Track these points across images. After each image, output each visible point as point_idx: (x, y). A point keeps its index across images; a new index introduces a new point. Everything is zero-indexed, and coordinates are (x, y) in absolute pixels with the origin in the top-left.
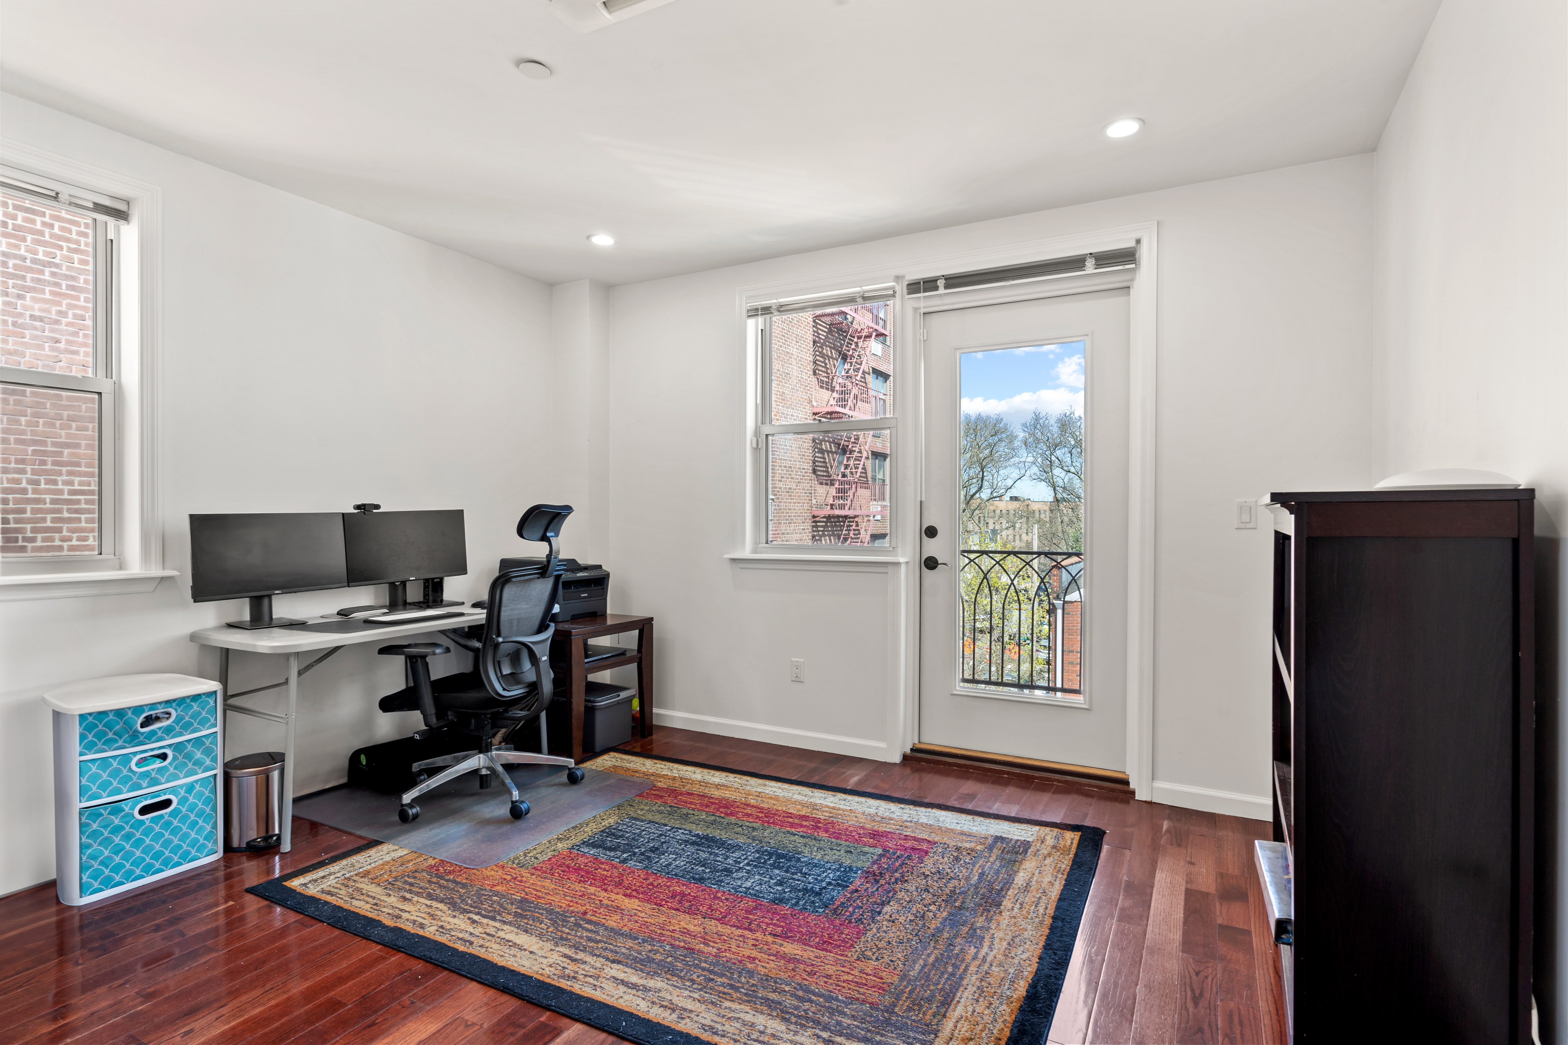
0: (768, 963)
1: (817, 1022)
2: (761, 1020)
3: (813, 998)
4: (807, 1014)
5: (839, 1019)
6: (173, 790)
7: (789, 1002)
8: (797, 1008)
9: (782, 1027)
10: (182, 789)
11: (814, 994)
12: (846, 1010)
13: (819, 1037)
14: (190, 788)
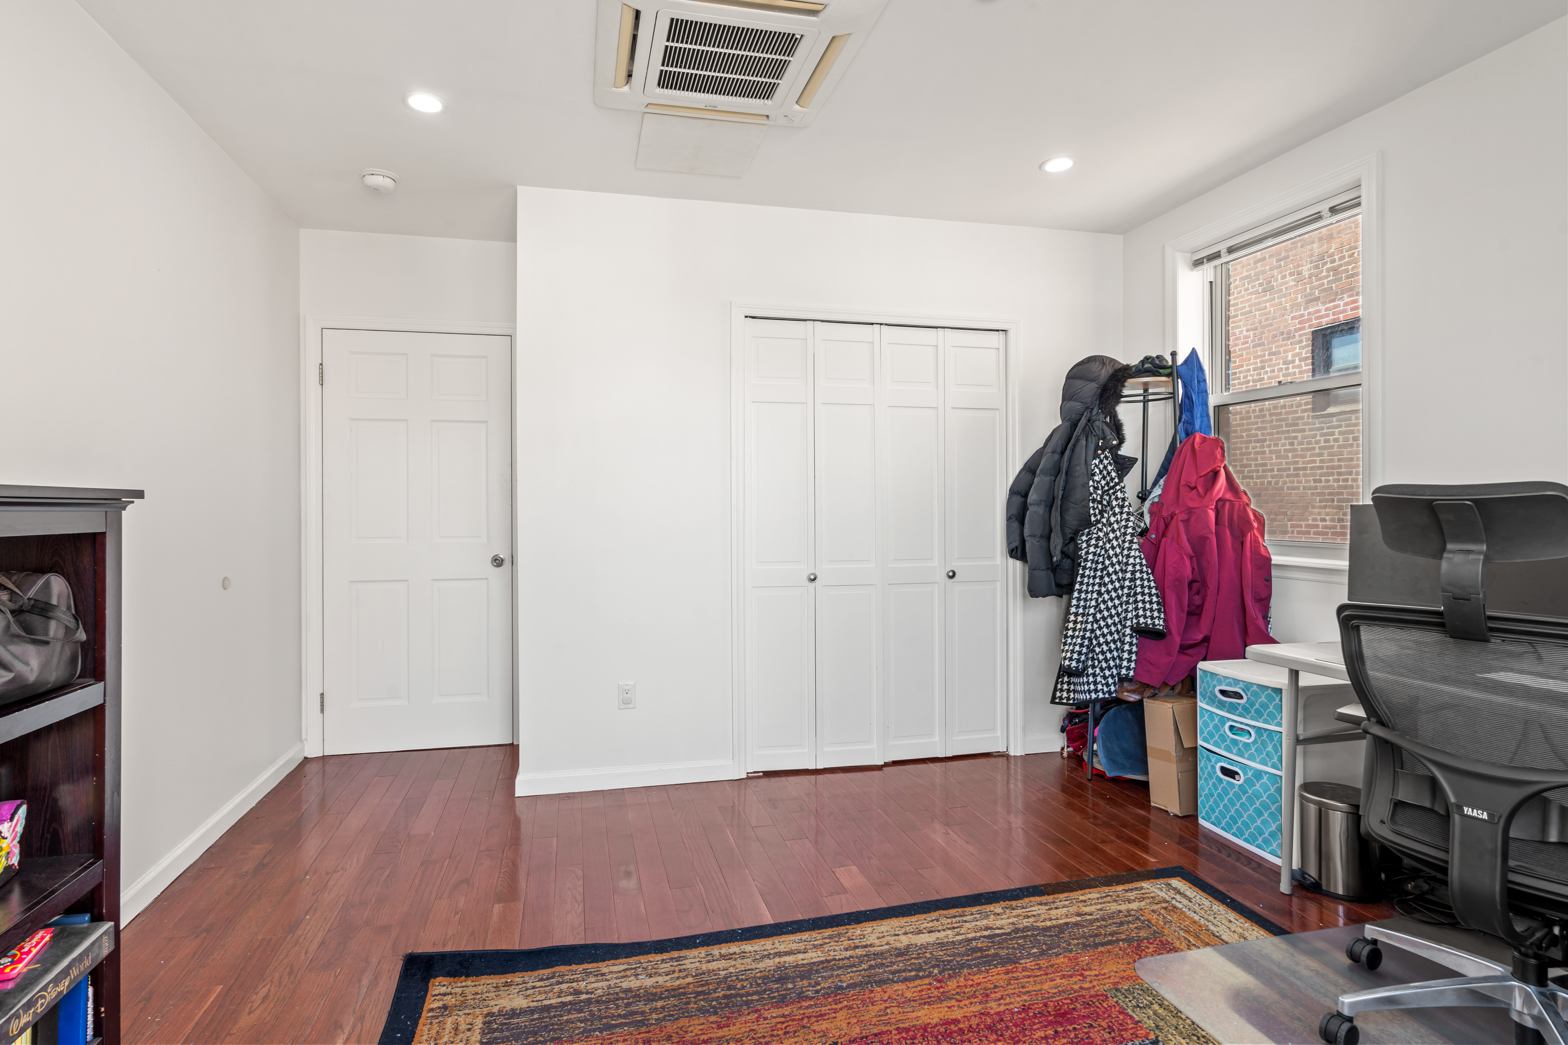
0: (701, 1030)
1: (598, 1002)
2: (649, 982)
3: (623, 1021)
4: (615, 1004)
5: (582, 1015)
6: (1244, 767)
7: (640, 1006)
8: (628, 1005)
9: (625, 985)
10: (1250, 770)
11: (626, 1024)
12: (583, 1025)
13: (587, 993)
14: (1258, 774)
